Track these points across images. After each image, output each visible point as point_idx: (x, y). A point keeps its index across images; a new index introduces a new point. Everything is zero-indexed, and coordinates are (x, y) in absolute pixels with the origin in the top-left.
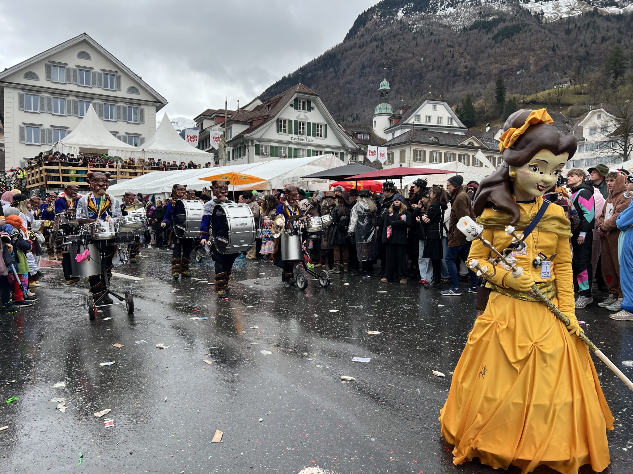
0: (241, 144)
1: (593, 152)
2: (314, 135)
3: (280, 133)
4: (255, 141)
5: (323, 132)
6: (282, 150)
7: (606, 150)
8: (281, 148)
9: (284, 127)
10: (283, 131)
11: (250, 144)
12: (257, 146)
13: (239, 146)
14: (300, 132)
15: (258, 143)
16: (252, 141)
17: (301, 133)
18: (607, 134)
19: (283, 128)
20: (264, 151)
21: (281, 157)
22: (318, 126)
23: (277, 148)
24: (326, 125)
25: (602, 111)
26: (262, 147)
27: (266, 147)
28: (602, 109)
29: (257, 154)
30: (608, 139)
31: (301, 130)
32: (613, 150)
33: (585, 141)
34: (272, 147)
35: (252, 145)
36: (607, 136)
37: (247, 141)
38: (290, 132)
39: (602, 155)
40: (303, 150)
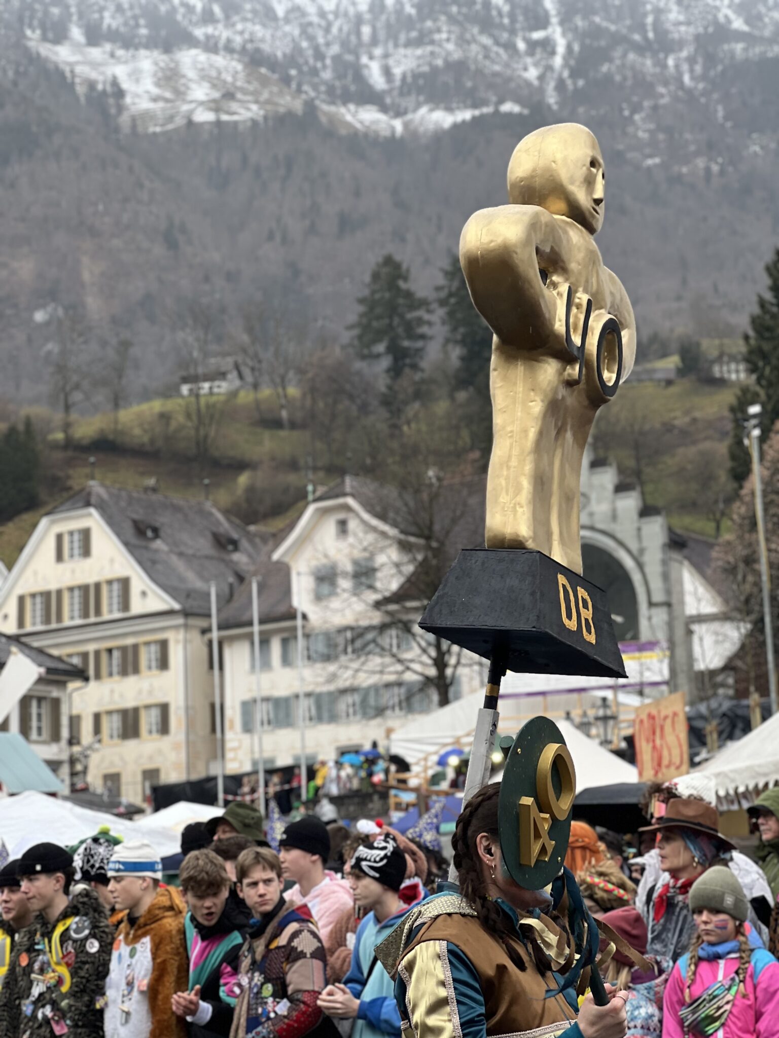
1: (332, 668)
7: (375, 661)
18: (374, 597)
25: (347, 508)
28: (350, 501)
30: (376, 618)
32: (400, 661)
33: (299, 622)
36: (378, 605)
39: (366, 680)
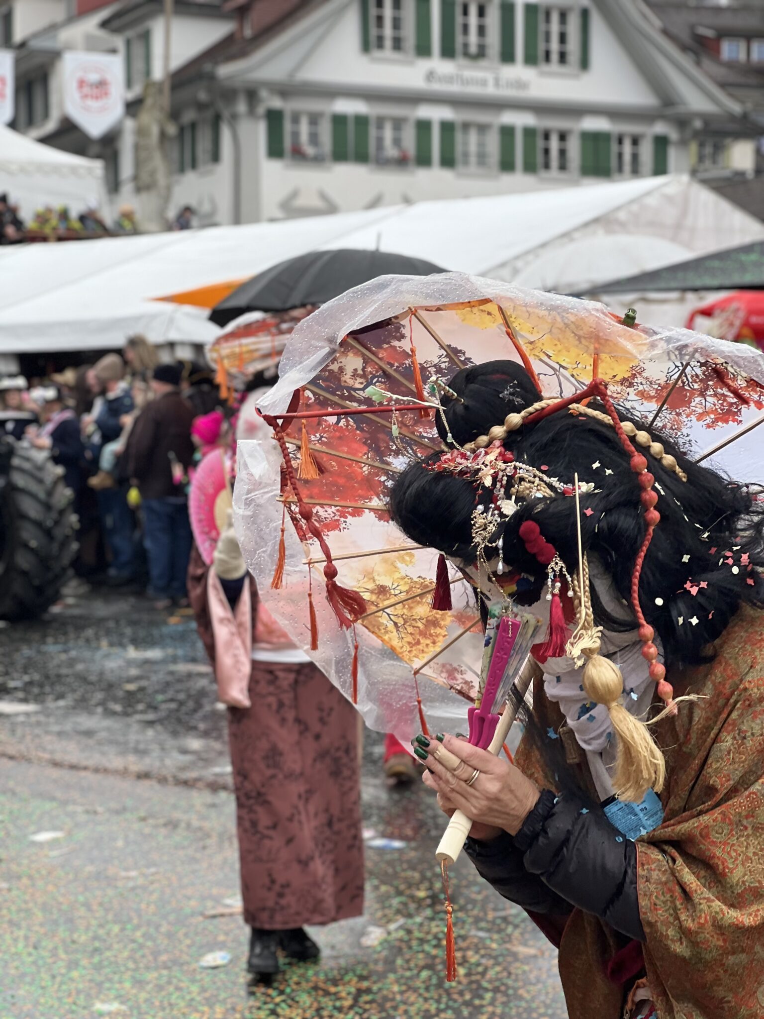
0: (201, 107)
2: (531, 59)
3: (377, 54)
4: (264, 93)
5: (573, 46)
6: (388, 134)
8: (380, 122)
9: (397, 24)
10: (388, 43)
11: (242, 107)
12: (274, 118)
13: (189, 116)
14: (466, 45)
15: (276, 103)
16: (252, 95)
17: (473, 49)
19: (388, 31)
20: (304, 137)
21: (383, 163)
22: (548, 14)
23: (362, 121)
24: (585, 14)
26: (296, 119)
27: (314, 119)
29: (275, 151)
31: (473, 38)
34: (339, 121)
35: (252, 111)
37: (229, 94)
38: (423, 50)
40: (483, 128)
